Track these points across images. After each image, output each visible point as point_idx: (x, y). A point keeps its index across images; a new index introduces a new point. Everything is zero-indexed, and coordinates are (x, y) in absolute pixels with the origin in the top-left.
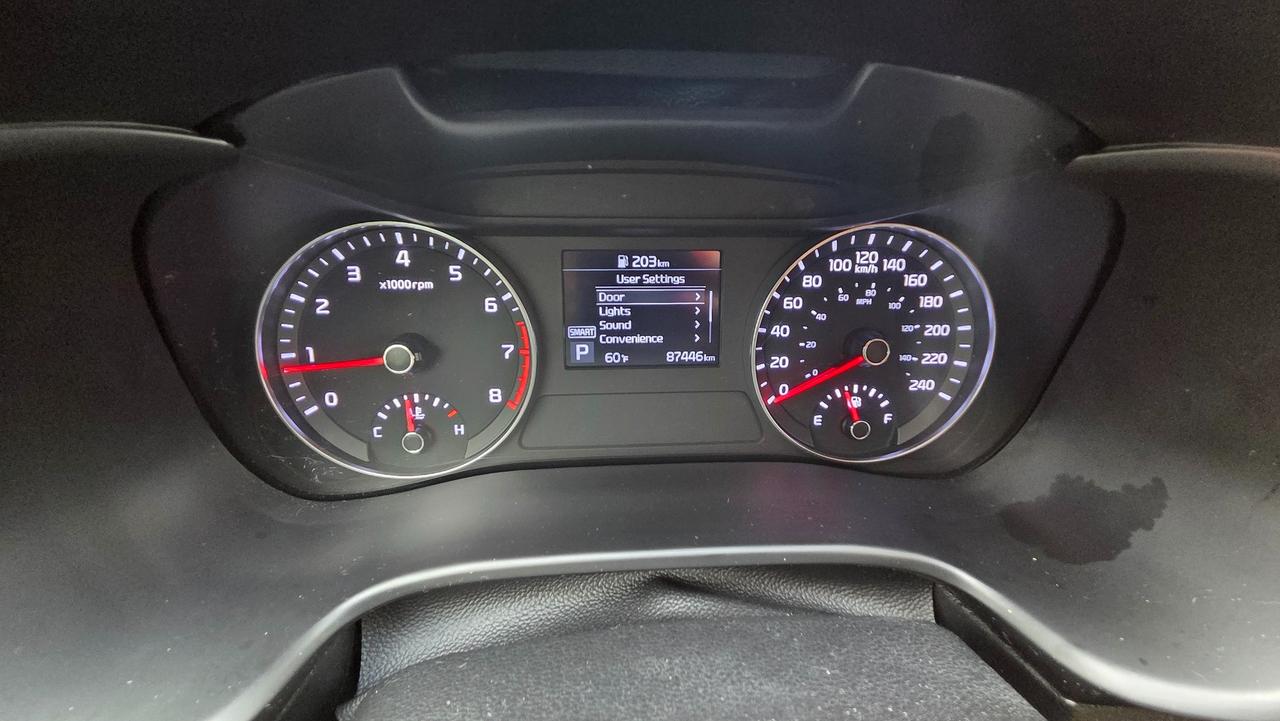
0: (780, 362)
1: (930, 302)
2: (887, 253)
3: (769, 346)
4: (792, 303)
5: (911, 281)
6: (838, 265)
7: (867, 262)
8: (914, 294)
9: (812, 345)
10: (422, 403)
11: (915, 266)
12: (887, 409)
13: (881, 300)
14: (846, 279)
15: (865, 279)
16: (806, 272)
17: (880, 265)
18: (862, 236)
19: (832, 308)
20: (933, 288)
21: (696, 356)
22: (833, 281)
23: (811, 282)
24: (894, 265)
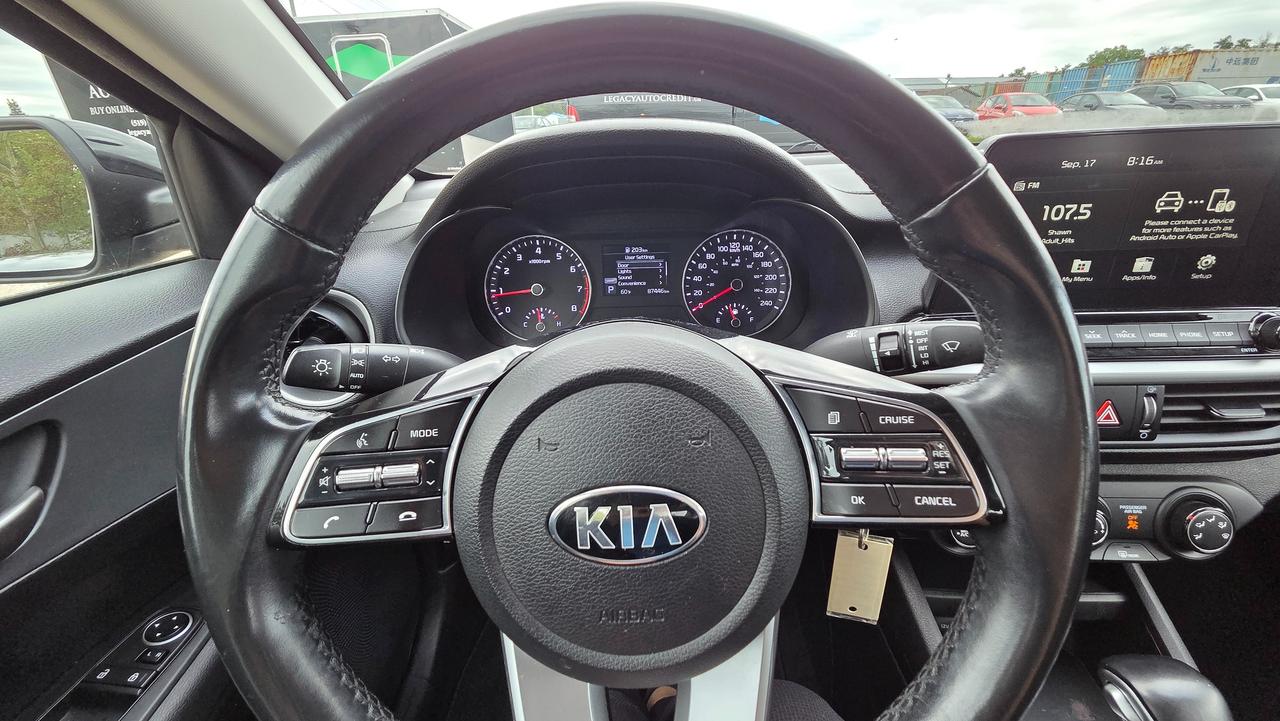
0: (698, 293)
1: (765, 264)
2: (744, 243)
3: (692, 286)
4: (702, 266)
5: (757, 255)
6: (722, 249)
7: (735, 248)
8: (758, 261)
9: (712, 285)
10: (544, 312)
11: (757, 248)
12: (751, 315)
13: (743, 264)
14: (726, 255)
15: (735, 255)
16: (707, 252)
17: (741, 248)
18: (731, 235)
19: (720, 268)
20: (766, 258)
21: (660, 291)
22: (720, 256)
23: (709, 256)
24: (747, 248)
